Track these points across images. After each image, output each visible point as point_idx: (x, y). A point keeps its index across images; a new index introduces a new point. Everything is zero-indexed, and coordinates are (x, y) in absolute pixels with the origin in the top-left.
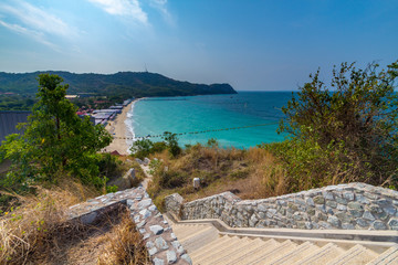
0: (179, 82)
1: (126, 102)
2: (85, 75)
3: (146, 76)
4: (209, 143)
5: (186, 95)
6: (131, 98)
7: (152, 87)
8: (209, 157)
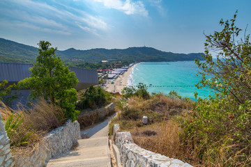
0: (165, 53)
1: (131, 65)
2: (112, 50)
3: (144, 49)
4: (170, 94)
5: (169, 61)
6: (134, 62)
7: (147, 56)
8: (164, 104)
